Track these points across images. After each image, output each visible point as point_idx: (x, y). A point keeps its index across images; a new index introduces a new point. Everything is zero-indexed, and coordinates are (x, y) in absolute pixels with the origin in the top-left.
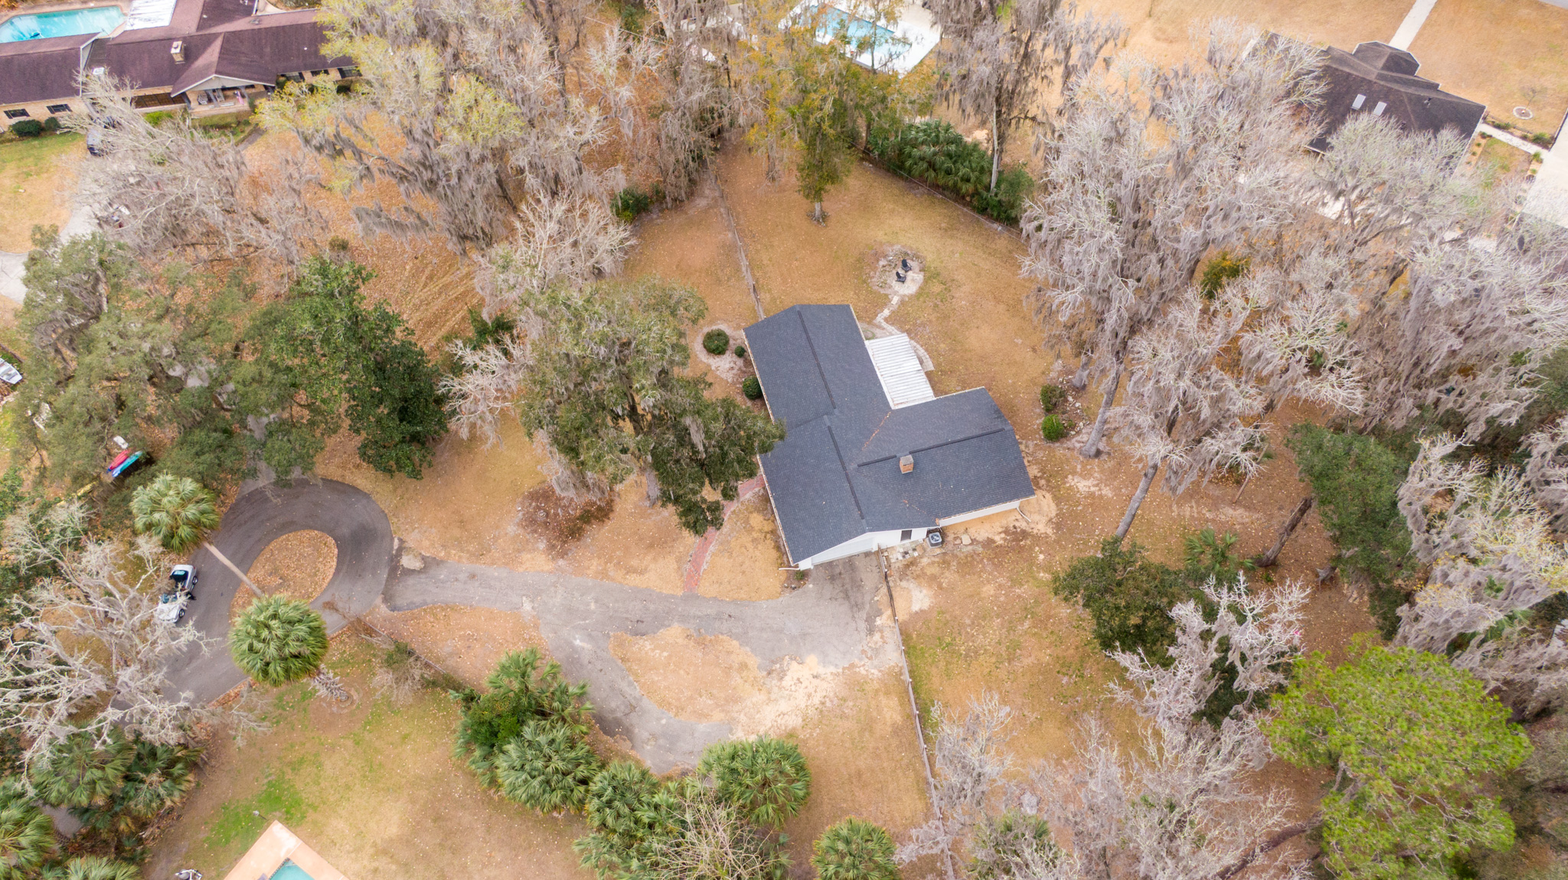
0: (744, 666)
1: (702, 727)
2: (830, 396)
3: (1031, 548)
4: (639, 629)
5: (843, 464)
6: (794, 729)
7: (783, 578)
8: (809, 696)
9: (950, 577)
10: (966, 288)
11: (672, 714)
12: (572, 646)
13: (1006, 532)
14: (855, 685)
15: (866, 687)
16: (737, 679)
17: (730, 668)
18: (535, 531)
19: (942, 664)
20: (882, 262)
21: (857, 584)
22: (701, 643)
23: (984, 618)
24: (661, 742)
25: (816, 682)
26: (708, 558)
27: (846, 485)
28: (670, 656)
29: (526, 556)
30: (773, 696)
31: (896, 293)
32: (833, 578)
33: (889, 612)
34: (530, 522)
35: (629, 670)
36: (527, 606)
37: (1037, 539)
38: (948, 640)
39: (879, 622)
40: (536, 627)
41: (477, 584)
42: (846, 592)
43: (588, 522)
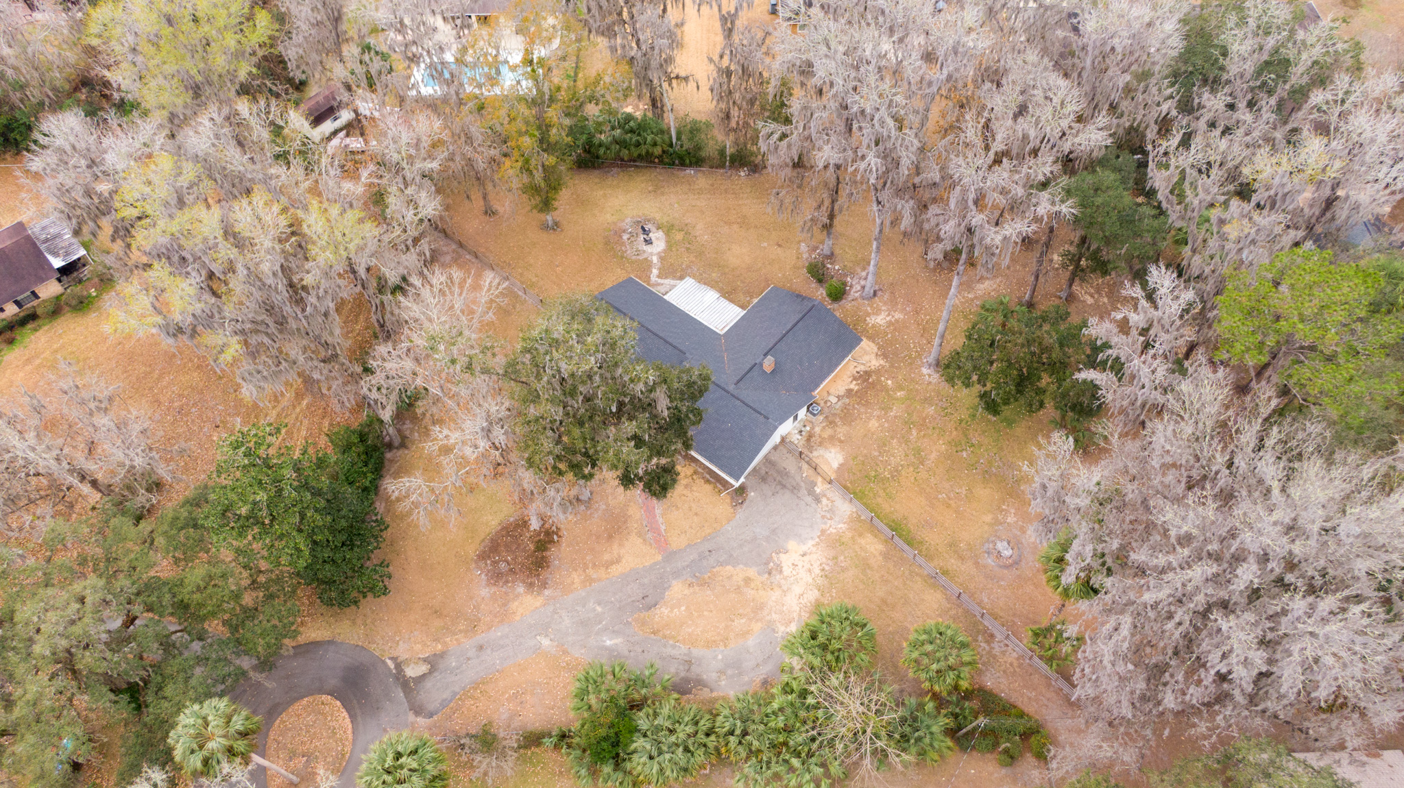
0: (748, 580)
1: (751, 642)
2: (675, 347)
3: (879, 381)
4: (649, 603)
5: (723, 389)
6: (817, 600)
7: (728, 500)
8: (810, 571)
9: (842, 431)
10: (700, 226)
11: (722, 648)
12: (606, 648)
13: (855, 379)
14: (835, 543)
15: (843, 540)
16: (750, 593)
17: (739, 587)
18: (507, 582)
19: (881, 492)
20: (625, 237)
21: (784, 473)
22: (703, 584)
23: (885, 445)
24: (729, 672)
25: (806, 558)
26: (660, 520)
27: (738, 403)
28: (687, 608)
29: (514, 605)
30: (785, 588)
31: (652, 254)
32: (764, 479)
33: (820, 479)
34: (497, 577)
35: (665, 637)
36: (546, 642)
37: (878, 372)
38: (873, 474)
39: (818, 490)
40: (565, 652)
41: (489, 651)
42: (780, 483)
43: (546, 549)
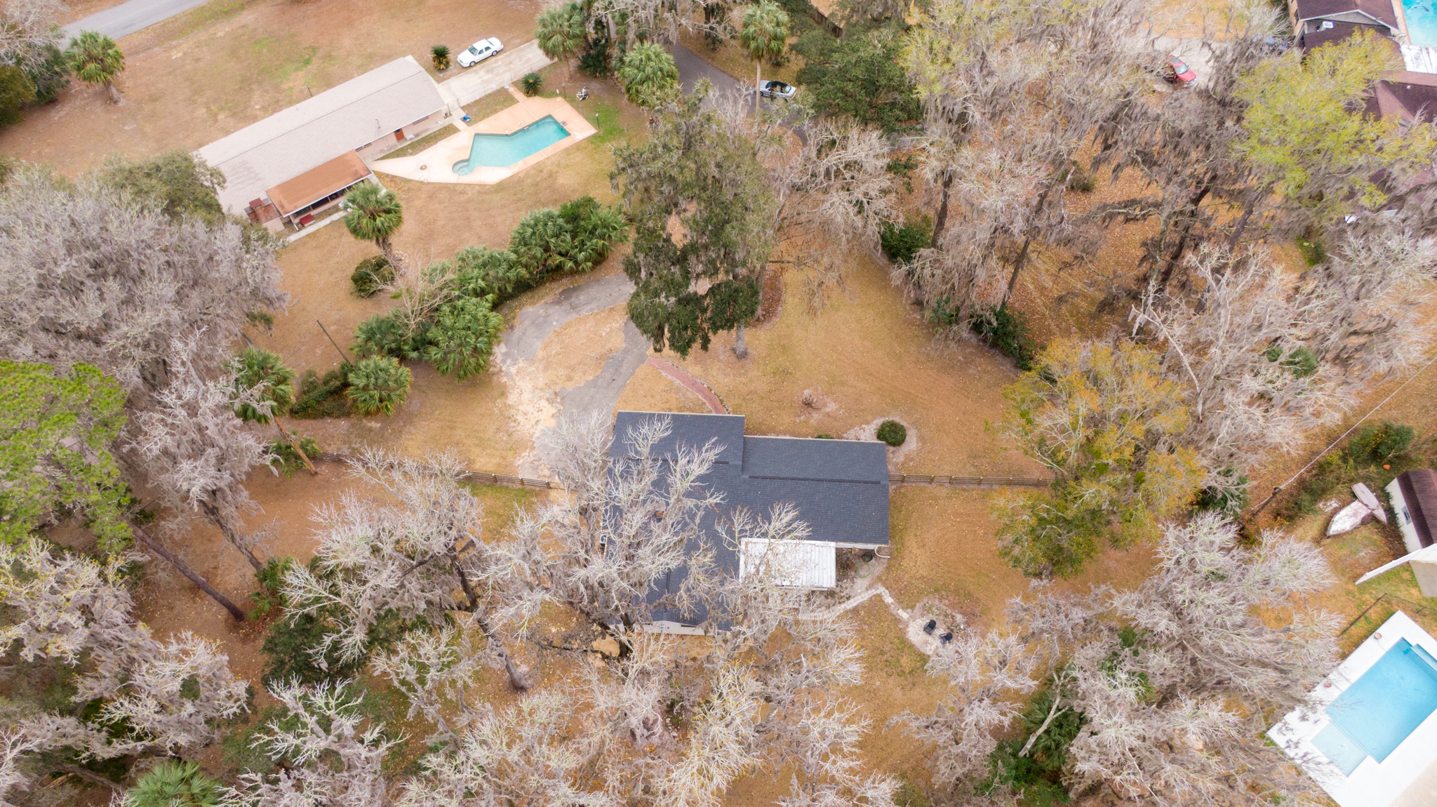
0: (570, 378)
1: (538, 344)
3: (566, 625)
6: (506, 397)
8: (525, 414)
11: (557, 329)
14: (518, 446)
15: (512, 453)
16: (562, 372)
17: (573, 371)
19: (502, 512)
22: (602, 357)
24: (541, 319)
25: (533, 422)
26: (670, 377)
28: (601, 336)
30: (537, 391)
31: (913, 618)
35: (603, 311)
